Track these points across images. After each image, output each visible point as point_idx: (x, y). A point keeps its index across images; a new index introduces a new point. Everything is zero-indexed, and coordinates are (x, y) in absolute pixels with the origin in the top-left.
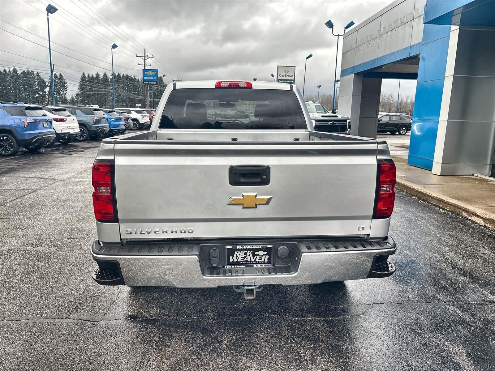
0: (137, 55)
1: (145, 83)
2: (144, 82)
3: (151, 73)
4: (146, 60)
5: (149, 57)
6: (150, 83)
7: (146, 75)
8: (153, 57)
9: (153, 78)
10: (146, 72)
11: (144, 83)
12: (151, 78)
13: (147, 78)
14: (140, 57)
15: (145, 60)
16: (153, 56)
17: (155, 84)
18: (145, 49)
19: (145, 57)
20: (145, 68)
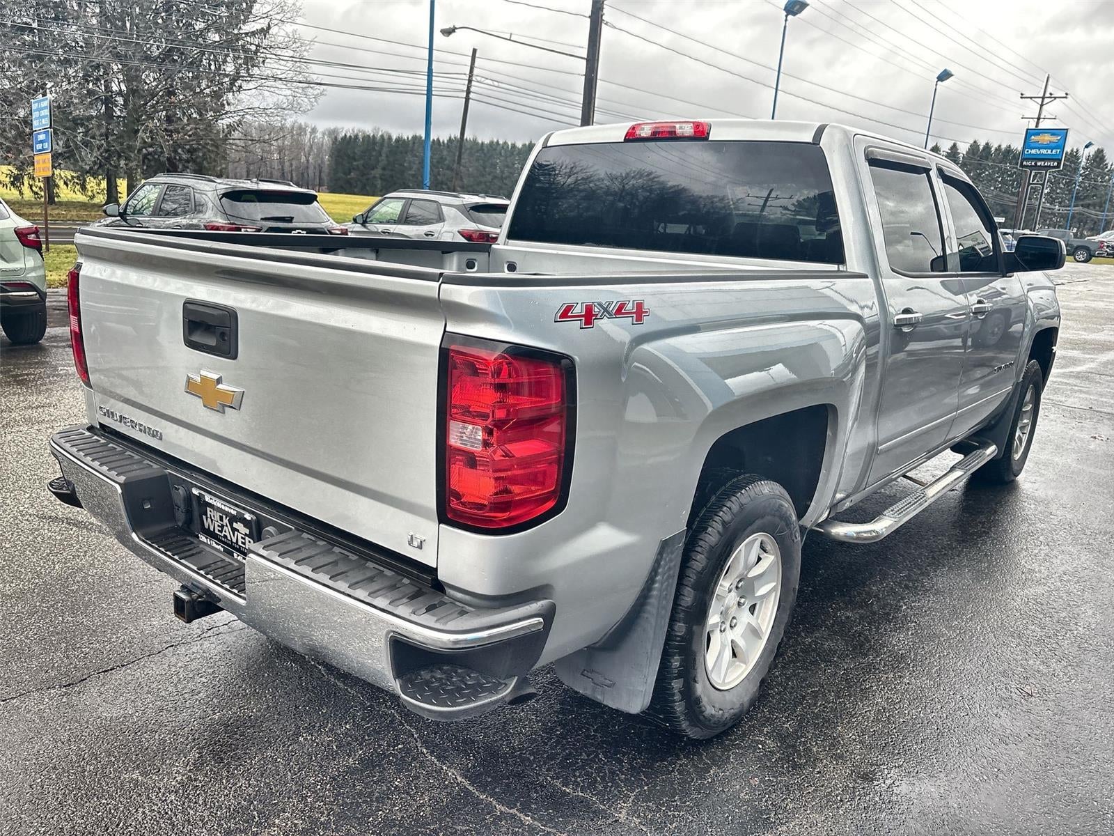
0: (1022, 94)
1: (1025, 163)
2: (1022, 163)
3: (1047, 138)
4: (1044, 107)
5: (1055, 98)
6: (1039, 164)
7: (1032, 145)
8: (1066, 97)
9: (1049, 151)
10: (1033, 137)
11: (1022, 165)
12: (1045, 151)
13: (1033, 151)
14: (1031, 98)
15: (1042, 105)
16: (1067, 94)
17: (1054, 167)
18: (1048, 78)
19: (1043, 98)
20: (1037, 126)
